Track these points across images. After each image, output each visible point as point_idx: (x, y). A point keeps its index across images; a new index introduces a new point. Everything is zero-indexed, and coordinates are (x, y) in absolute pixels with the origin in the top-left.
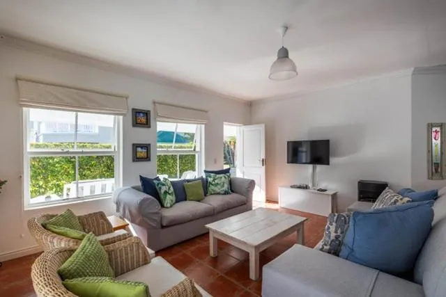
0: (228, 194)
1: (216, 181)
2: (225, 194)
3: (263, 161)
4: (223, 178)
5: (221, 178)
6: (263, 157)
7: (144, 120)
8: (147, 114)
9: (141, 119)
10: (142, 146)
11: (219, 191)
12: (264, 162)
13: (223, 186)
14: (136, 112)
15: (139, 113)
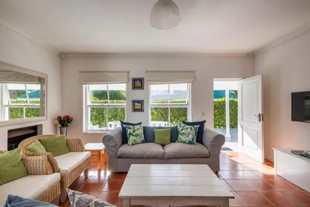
0: (192, 144)
1: (183, 131)
2: (189, 143)
3: (260, 116)
4: (189, 129)
5: (188, 128)
6: (260, 111)
7: (139, 85)
8: (141, 80)
9: (138, 84)
10: (138, 102)
11: (184, 140)
12: (262, 117)
13: (188, 136)
14: (134, 80)
15: (136, 80)
